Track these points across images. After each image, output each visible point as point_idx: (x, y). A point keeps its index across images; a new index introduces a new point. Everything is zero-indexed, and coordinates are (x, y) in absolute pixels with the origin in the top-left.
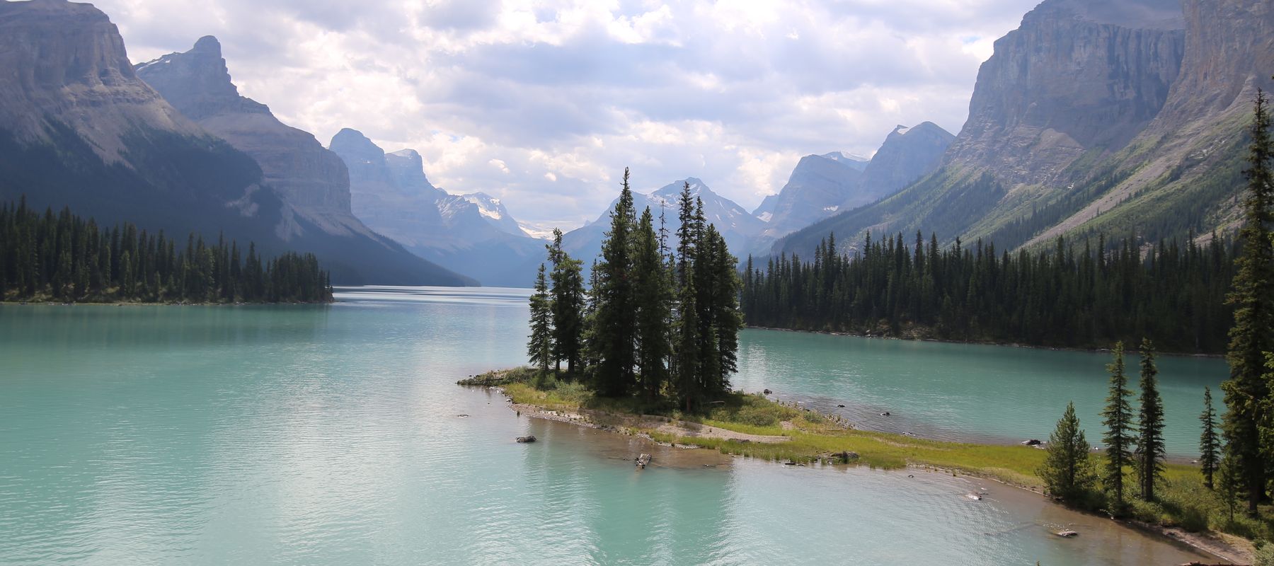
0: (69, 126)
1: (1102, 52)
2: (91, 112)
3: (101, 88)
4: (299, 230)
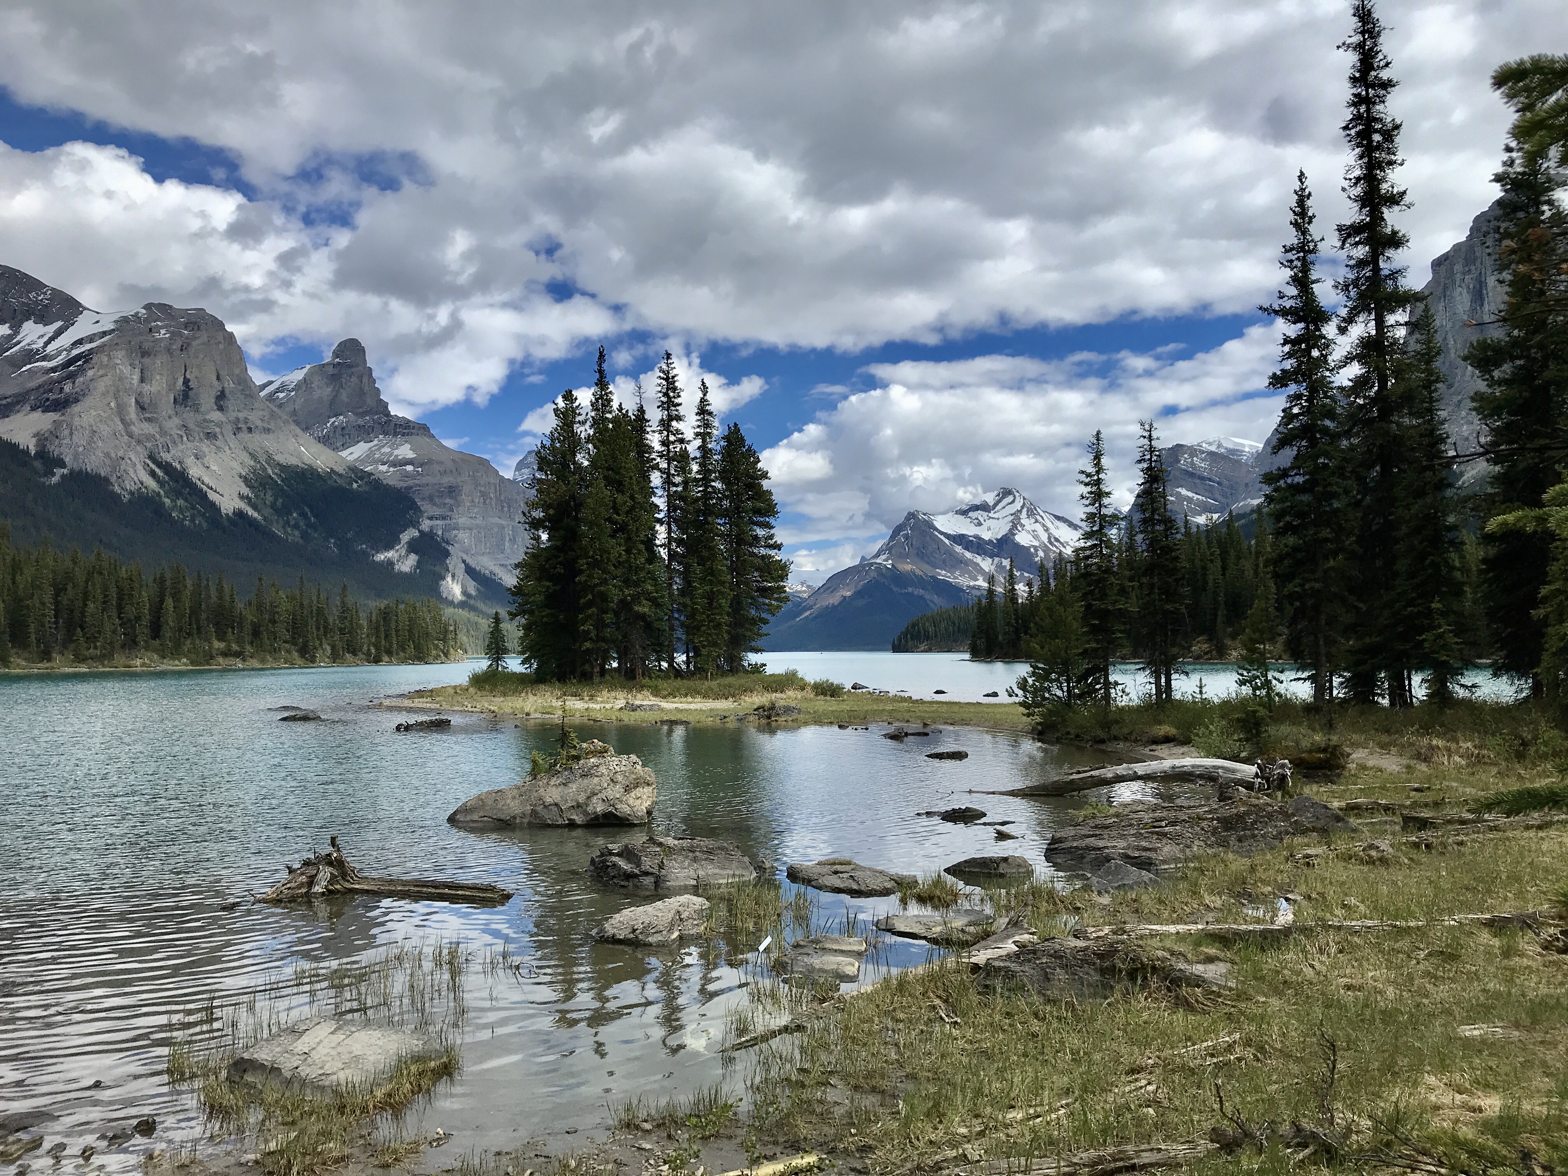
0: (178, 467)
2: (206, 447)
3: (216, 416)
4: (473, 588)
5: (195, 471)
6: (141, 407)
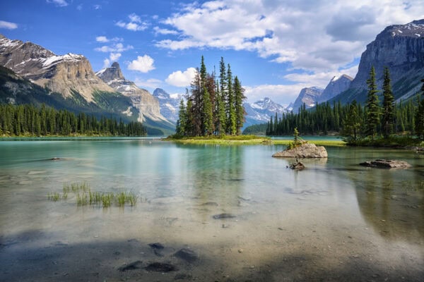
0: (77, 92)
1: (405, 46)
2: (83, 87)
3: (85, 79)
4: (145, 120)
5: (81, 93)
6: (68, 77)
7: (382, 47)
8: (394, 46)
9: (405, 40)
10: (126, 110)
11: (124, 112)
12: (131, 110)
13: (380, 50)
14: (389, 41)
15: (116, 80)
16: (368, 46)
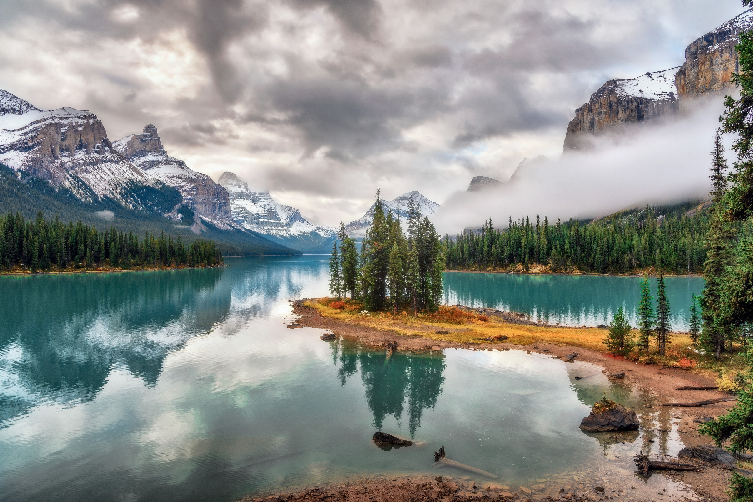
2: (90, 168)
3: (94, 155)
4: (204, 228)
6: (62, 151)
7: (600, 113)
8: (618, 112)
9: (635, 104)
10: (169, 211)
11: (166, 215)
12: (179, 211)
13: (597, 118)
14: (610, 106)
15: (151, 157)
16: (577, 111)
